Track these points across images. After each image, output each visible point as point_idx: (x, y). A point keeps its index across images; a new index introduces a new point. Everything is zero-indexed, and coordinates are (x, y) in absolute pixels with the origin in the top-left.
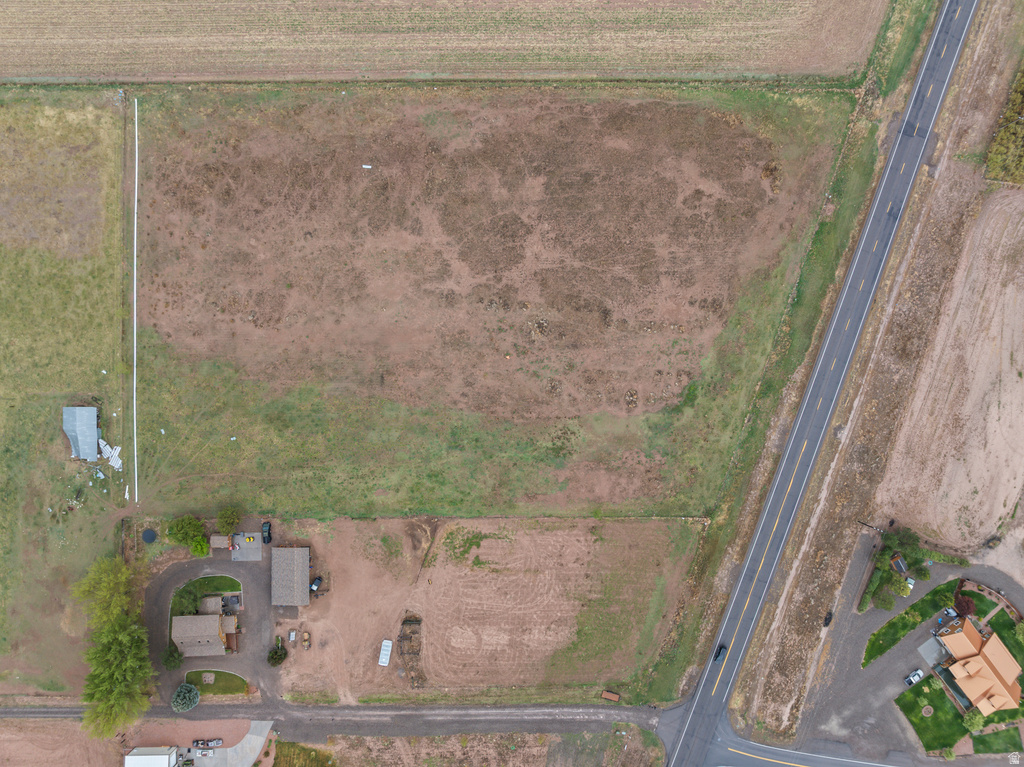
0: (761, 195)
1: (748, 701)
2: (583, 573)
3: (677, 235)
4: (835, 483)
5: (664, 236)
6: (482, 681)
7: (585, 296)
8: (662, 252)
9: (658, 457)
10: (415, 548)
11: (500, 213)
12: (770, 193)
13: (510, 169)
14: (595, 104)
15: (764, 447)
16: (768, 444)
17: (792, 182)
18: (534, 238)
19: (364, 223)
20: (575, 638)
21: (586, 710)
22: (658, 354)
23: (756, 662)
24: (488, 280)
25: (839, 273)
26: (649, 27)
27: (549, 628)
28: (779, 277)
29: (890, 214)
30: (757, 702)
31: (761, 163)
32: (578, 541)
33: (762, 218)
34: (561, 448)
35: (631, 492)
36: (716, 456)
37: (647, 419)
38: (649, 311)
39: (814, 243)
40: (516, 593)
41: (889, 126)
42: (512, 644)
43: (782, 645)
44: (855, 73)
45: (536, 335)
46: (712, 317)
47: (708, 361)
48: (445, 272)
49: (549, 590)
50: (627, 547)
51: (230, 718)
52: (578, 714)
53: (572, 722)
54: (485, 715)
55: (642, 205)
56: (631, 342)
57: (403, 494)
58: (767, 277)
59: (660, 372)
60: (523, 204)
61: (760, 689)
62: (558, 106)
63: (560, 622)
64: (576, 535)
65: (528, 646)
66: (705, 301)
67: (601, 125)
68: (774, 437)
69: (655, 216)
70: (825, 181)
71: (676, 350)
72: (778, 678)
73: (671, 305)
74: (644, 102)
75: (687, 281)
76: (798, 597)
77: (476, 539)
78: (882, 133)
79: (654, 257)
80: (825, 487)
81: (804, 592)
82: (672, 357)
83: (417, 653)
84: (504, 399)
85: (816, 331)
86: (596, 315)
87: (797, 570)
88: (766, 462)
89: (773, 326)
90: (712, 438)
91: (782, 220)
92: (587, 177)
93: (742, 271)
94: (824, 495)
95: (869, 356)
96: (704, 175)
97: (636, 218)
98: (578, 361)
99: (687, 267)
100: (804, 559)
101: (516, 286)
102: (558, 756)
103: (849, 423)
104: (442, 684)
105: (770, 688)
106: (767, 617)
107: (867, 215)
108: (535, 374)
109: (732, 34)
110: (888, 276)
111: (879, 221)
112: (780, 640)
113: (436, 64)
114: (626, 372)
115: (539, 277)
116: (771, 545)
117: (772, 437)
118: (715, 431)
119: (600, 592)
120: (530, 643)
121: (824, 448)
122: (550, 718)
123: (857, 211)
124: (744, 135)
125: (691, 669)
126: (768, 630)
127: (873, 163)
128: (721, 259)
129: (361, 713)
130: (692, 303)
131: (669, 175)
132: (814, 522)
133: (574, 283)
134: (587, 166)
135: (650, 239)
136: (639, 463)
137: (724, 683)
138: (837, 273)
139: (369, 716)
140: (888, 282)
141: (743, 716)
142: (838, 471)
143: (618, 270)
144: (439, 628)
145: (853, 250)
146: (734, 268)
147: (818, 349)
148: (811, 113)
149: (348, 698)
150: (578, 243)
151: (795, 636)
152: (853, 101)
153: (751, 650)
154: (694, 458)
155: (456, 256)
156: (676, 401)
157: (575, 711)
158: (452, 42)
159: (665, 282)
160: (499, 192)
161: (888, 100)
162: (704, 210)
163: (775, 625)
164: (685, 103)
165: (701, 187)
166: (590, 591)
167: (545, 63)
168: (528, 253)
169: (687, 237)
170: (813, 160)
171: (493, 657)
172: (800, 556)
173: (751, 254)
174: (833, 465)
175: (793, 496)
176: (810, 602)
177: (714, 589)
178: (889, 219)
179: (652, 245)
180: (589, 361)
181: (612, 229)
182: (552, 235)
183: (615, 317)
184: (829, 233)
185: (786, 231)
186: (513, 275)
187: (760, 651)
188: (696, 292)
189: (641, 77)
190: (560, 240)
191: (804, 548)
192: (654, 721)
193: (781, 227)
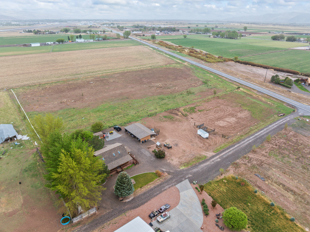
10: (177, 115)
20: (250, 111)
22: (190, 81)
34: (190, 93)
37: (202, 86)
40: (220, 111)
42: (238, 119)
45: (160, 86)
51: (161, 192)
57: (159, 109)
71: (193, 80)
77: (193, 108)
88: (234, 83)
108: (168, 88)
119: (240, 104)
125: (285, 105)
149: (210, 154)
156: (204, 84)
163: (283, 95)
166: (237, 105)
171: (238, 123)
177: (261, 95)
192: (300, 114)
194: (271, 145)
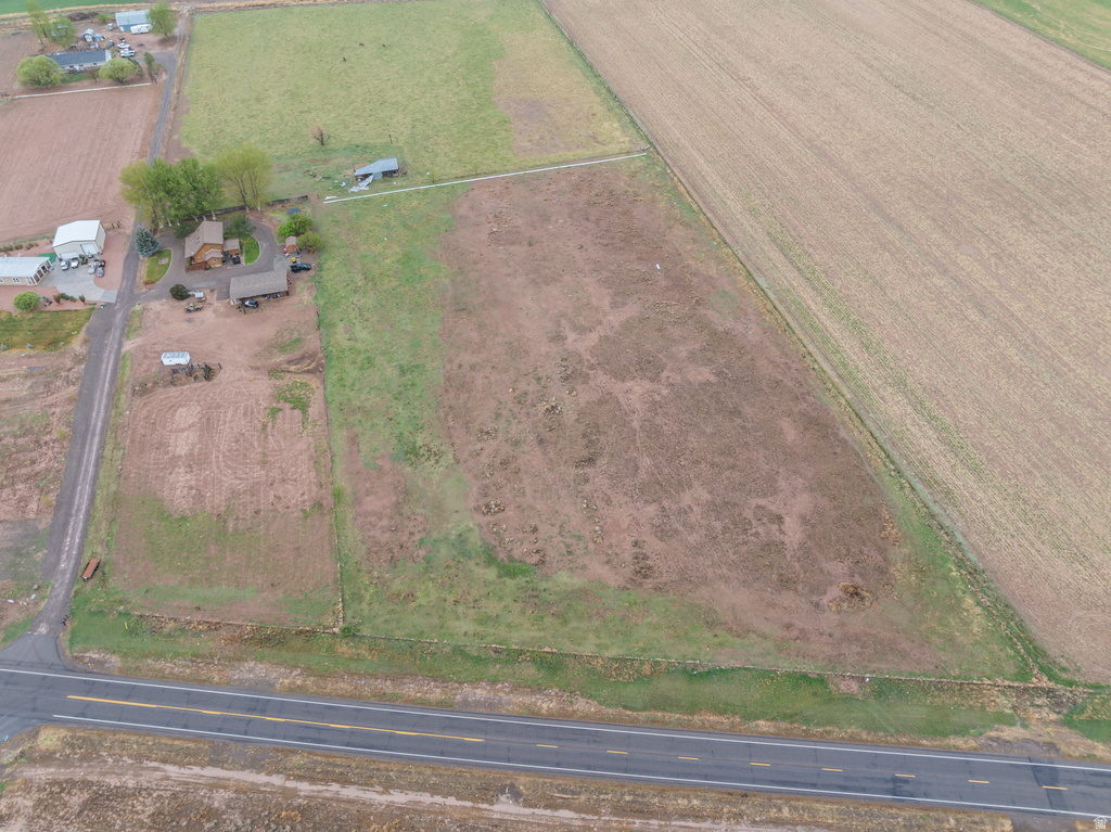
0: (817, 590)
1: (46, 758)
2: (262, 507)
3: (714, 509)
4: (420, 813)
5: (706, 496)
6: (132, 441)
7: (602, 438)
8: (686, 498)
9: (422, 553)
10: (290, 362)
11: (660, 356)
12: (825, 600)
13: (709, 354)
14: (819, 403)
15: (460, 683)
16: (467, 688)
17: (856, 624)
18: (647, 385)
19: (605, 274)
20: (177, 516)
21: (76, 546)
22: (558, 523)
23: (111, 755)
24: (588, 360)
25: (763, 725)
26: (935, 429)
27: (192, 488)
28: (716, 640)
29: (895, 780)
30: (41, 774)
31: (858, 580)
32: (303, 494)
33: (787, 599)
34: (416, 455)
35: (371, 534)
36: (436, 621)
37: (470, 530)
38: (608, 502)
39: (789, 675)
40: (237, 450)
41: (1026, 741)
42: (175, 460)
43: (138, 790)
44: (1064, 670)
45: (542, 407)
46: (628, 571)
47: (564, 579)
48: (582, 330)
49: (241, 479)
50: (296, 545)
51: (123, 278)
52: (73, 538)
53: (64, 534)
54: (90, 451)
55: (733, 467)
56: (563, 493)
57: (346, 344)
58: (710, 625)
59: (535, 530)
60: (680, 371)
61: (63, 774)
62: (796, 375)
63: (200, 497)
64: (310, 491)
65: (170, 473)
66: (646, 558)
67: (800, 413)
68: (481, 693)
69: (726, 482)
70: (888, 669)
71: (568, 541)
72: (77, 799)
73: (625, 522)
74: (851, 443)
75: (662, 532)
76: (219, 799)
77: (301, 405)
78: (1009, 733)
79: (678, 492)
80: (412, 796)
81: (228, 806)
82: (559, 538)
83: (173, 383)
84: (464, 396)
85: (660, 714)
86: (585, 453)
87: (266, 785)
88: (438, 690)
89: (644, 650)
90: (461, 609)
91: (799, 624)
92: (736, 412)
93: (704, 591)
94: (398, 798)
95: (651, 814)
96: (804, 520)
97: (712, 465)
98: (525, 448)
99: (680, 528)
100: (285, 792)
101: (590, 382)
102: (20, 531)
103: (529, 811)
104: (135, 409)
105: (63, 790)
106: (188, 753)
107: (873, 744)
108: (498, 416)
109: (993, 509)
110: (796, 809)
111: (875, 765)
112: (145, 785)
113: (778, 288)
114: (524, 494)
115: (608, 397)
116: (307, 727)
117: (478, 691)
118: (472, 611)
119: (236, 530)
120: (174, 475)
121: (477, 772)
122: (73, 512)
123: (871, 726)
124: (882, 551)
125: (115, 660)
126: (164, 761)
127: (956, 733)
128: (709, 563)
129: (113, 356)
130: (636, 544)
131: (782, 484)
132: (351, 792)
133: (614, 426)
134: (748, 410)
135: (696, 483)
136: (411, 534)
137: (85, 709)
138: (761, 722)
139: (108, 362)
140: (786, 812)
141: (22, 754)
142: (441, 813)
143: (646, 462)
144: (199, 396)
145: (807, 737)
146: (704, 581)
147: (634, 723)
148: (966, 623)
149: (128, 346)
150: (659, 420)
151: (150, 810)
152: (1023, 675)
153: (134, 738)
154: (427, 594)
155: (602, 334)
156: (502, 555)
157: (78, 534)
158: (807, 295)
159: (652, 509)
160: (682, 351)
161: (1065, 730)
162: (761, 530)
163: (172, 770)
164: (877, 480)
165: (787, 520)
166: (237, 519)
167: (835, 359)
168: (629, 384)
169: (717, 519)
170: (904, 645)
171: (161, 445)
172: (291, 784)
173: (733, 598)
174: (451, 801)
175: (389, 742)
176: (209, 820)
177: (237, 664)
178: (886, 781)
179: (690, 486)
180: (528, 457)
181: (691, 446)
182: (658, 398)
183: (589, 471)
184: (815, 694)
185: (786, 633)
186: (601, 378)
187: (130, 756)
188: (653, 545)
189: (877, 434)
190: (654, 406)
191: (305, 787)
192: (43, 629)
193: (788, 626)
194: (55, 435)
